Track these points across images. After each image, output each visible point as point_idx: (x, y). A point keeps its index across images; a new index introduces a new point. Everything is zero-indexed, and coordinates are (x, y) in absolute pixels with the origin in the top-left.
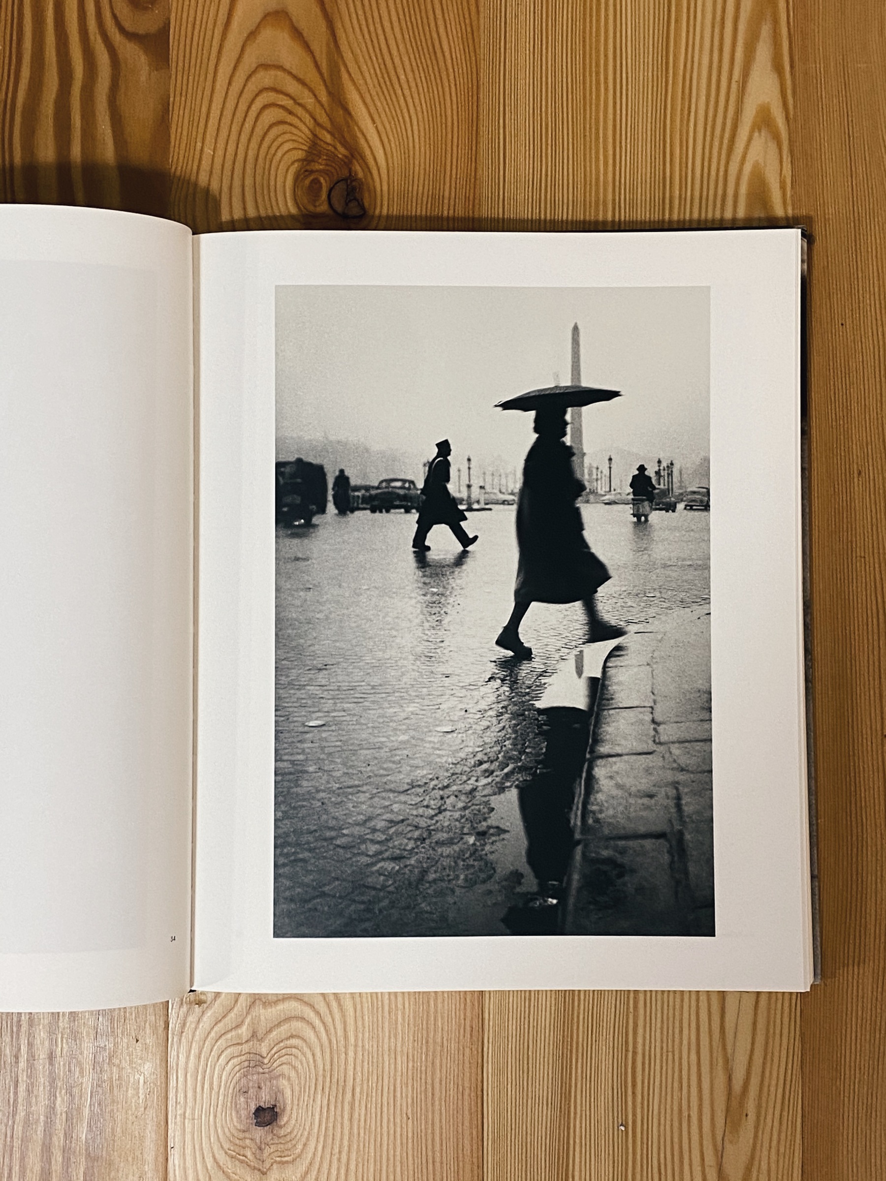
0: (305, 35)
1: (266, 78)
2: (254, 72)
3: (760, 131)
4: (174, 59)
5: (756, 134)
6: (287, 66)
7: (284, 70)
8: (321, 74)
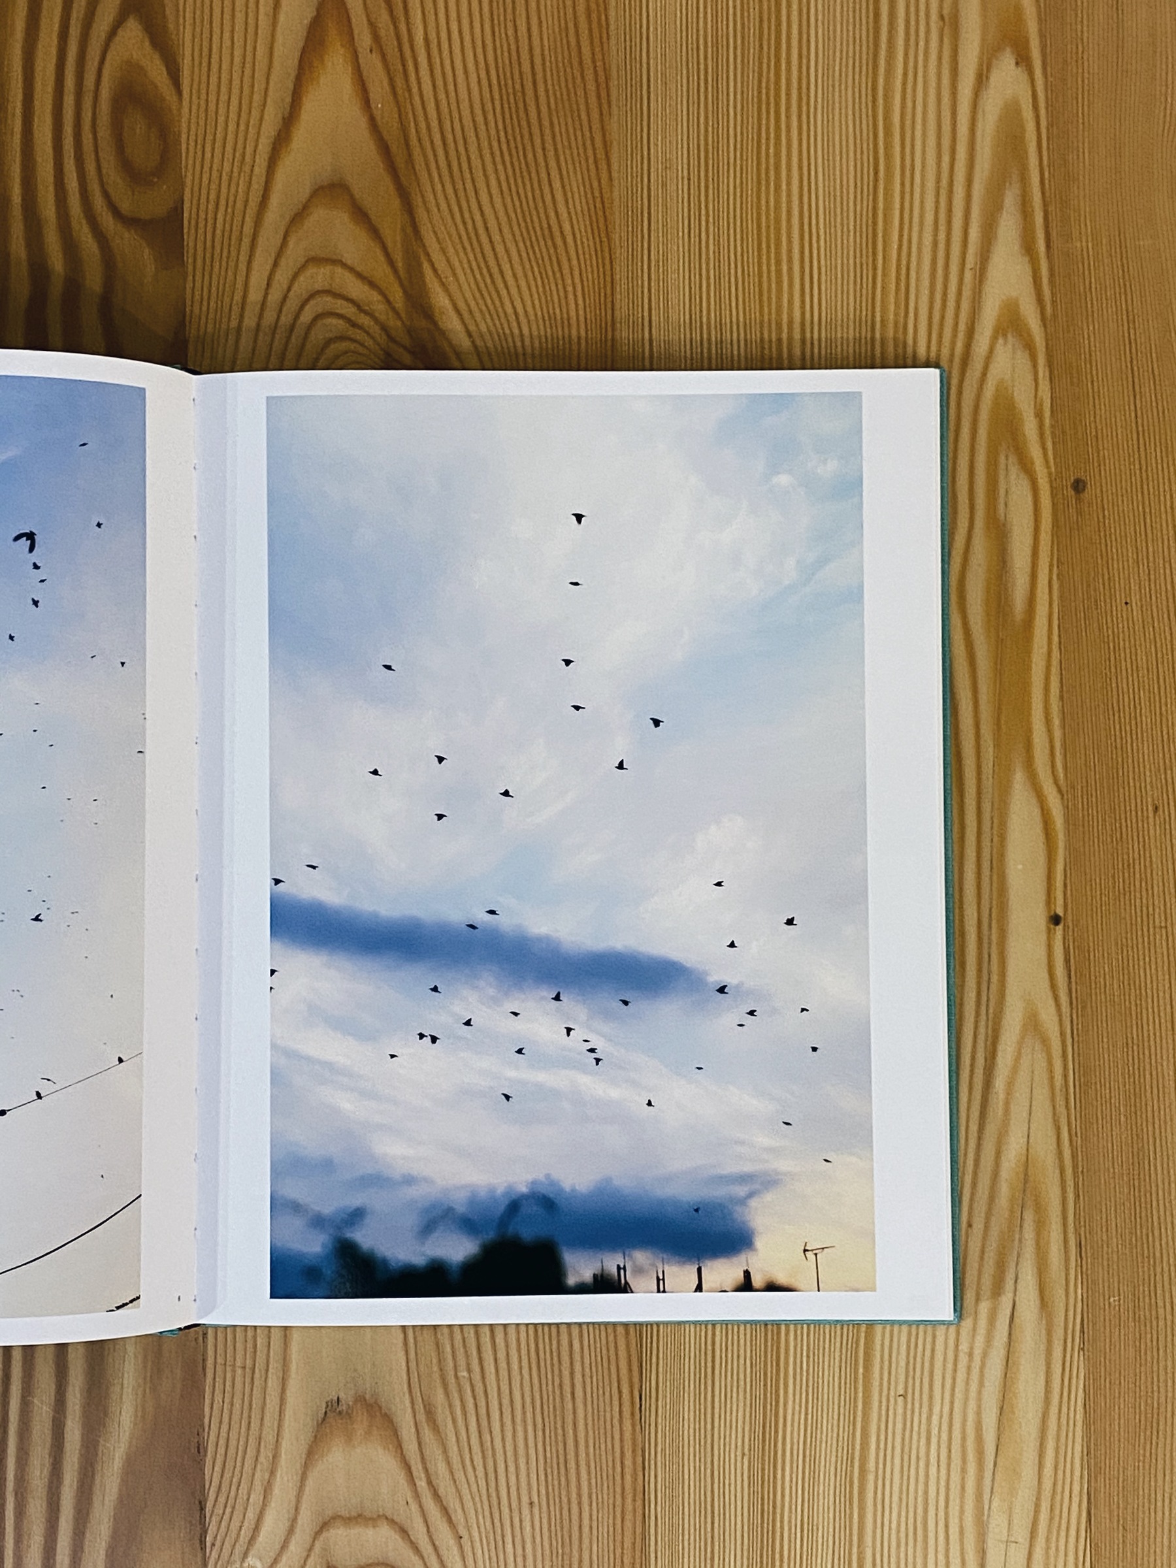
0: (373, 217)
1: (318, 277)
2: (303, 267)
3: (1005, 336)
4: (191, 251)
5: (1001, 341)
6: (349, 259)
7: (344, 265)
8: (395, 271)
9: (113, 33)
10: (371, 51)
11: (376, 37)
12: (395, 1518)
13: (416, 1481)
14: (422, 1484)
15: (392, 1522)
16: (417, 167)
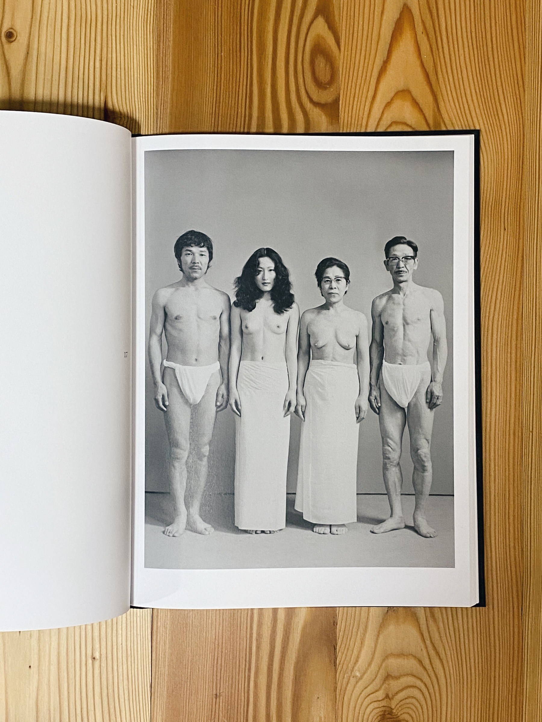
0: (420, 104)
2: (390, 125)
4: (342, 118)
9: (312, 23)
10: (422, 33)
11: (425, 28)
12: (417, 656)
13: (426, 641)
14: (428, 642)
15: (415, 657)
16: (440, 83)
